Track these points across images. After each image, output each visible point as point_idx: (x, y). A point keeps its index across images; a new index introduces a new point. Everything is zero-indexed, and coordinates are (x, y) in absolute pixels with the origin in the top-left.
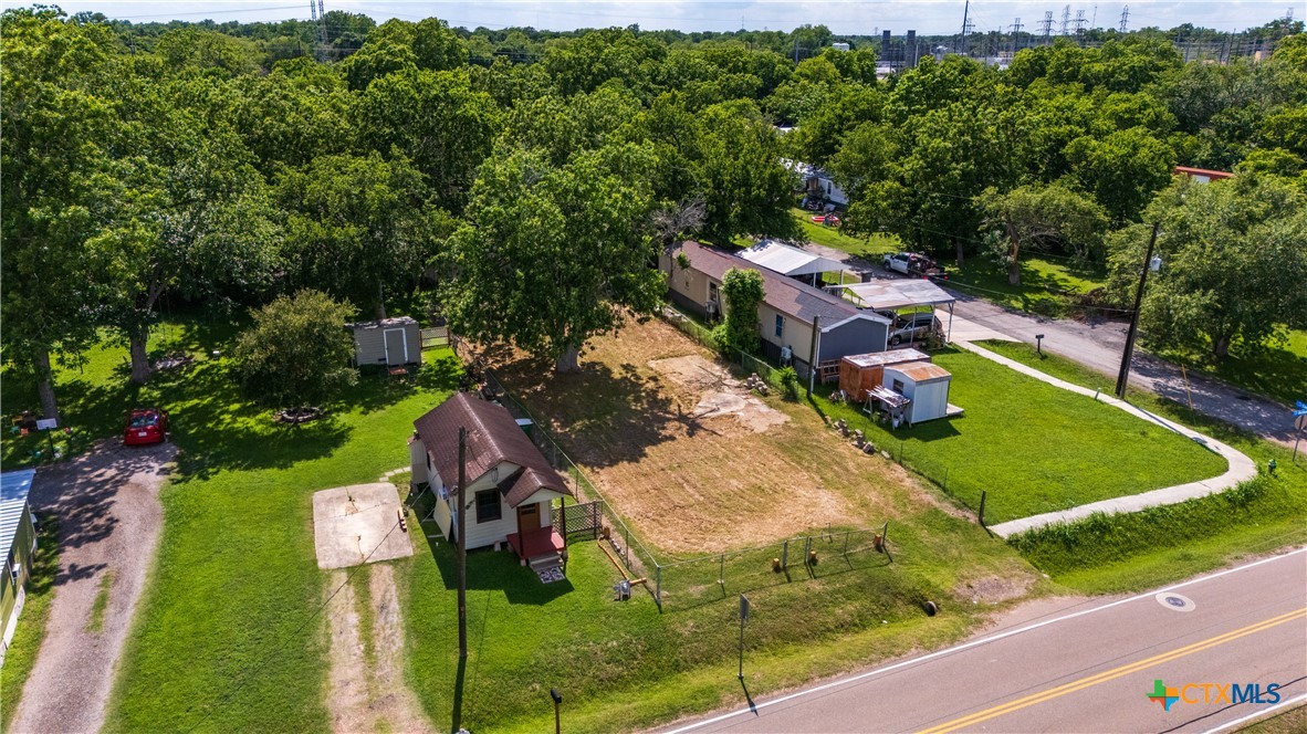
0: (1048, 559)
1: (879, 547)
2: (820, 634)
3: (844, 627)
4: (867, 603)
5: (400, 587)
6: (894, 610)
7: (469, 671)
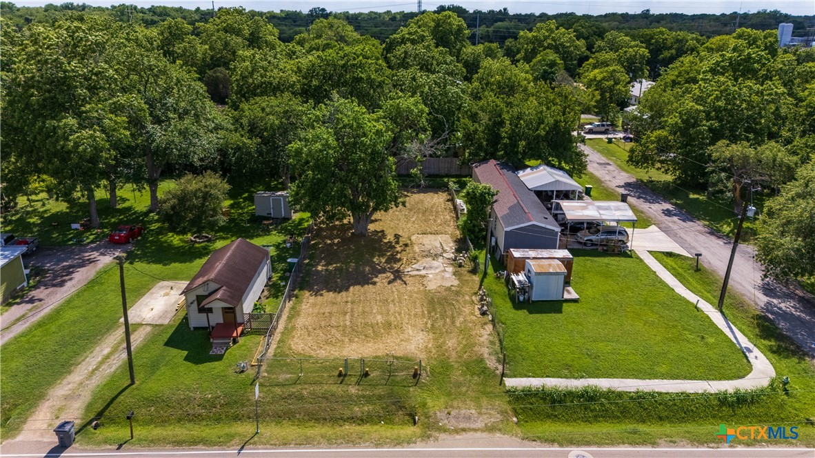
0: (531, 409)
1: (415, 375)
2: (336, 420)
3: (353, 420)
4: (378, 408)
5: (144, 339)
6: (394, 417)
7: (127, 391)
